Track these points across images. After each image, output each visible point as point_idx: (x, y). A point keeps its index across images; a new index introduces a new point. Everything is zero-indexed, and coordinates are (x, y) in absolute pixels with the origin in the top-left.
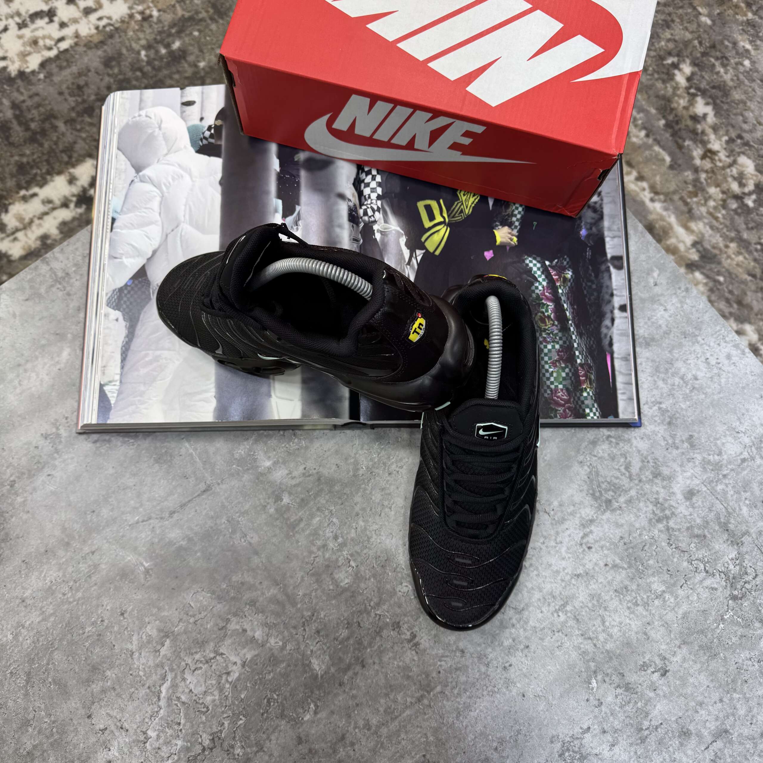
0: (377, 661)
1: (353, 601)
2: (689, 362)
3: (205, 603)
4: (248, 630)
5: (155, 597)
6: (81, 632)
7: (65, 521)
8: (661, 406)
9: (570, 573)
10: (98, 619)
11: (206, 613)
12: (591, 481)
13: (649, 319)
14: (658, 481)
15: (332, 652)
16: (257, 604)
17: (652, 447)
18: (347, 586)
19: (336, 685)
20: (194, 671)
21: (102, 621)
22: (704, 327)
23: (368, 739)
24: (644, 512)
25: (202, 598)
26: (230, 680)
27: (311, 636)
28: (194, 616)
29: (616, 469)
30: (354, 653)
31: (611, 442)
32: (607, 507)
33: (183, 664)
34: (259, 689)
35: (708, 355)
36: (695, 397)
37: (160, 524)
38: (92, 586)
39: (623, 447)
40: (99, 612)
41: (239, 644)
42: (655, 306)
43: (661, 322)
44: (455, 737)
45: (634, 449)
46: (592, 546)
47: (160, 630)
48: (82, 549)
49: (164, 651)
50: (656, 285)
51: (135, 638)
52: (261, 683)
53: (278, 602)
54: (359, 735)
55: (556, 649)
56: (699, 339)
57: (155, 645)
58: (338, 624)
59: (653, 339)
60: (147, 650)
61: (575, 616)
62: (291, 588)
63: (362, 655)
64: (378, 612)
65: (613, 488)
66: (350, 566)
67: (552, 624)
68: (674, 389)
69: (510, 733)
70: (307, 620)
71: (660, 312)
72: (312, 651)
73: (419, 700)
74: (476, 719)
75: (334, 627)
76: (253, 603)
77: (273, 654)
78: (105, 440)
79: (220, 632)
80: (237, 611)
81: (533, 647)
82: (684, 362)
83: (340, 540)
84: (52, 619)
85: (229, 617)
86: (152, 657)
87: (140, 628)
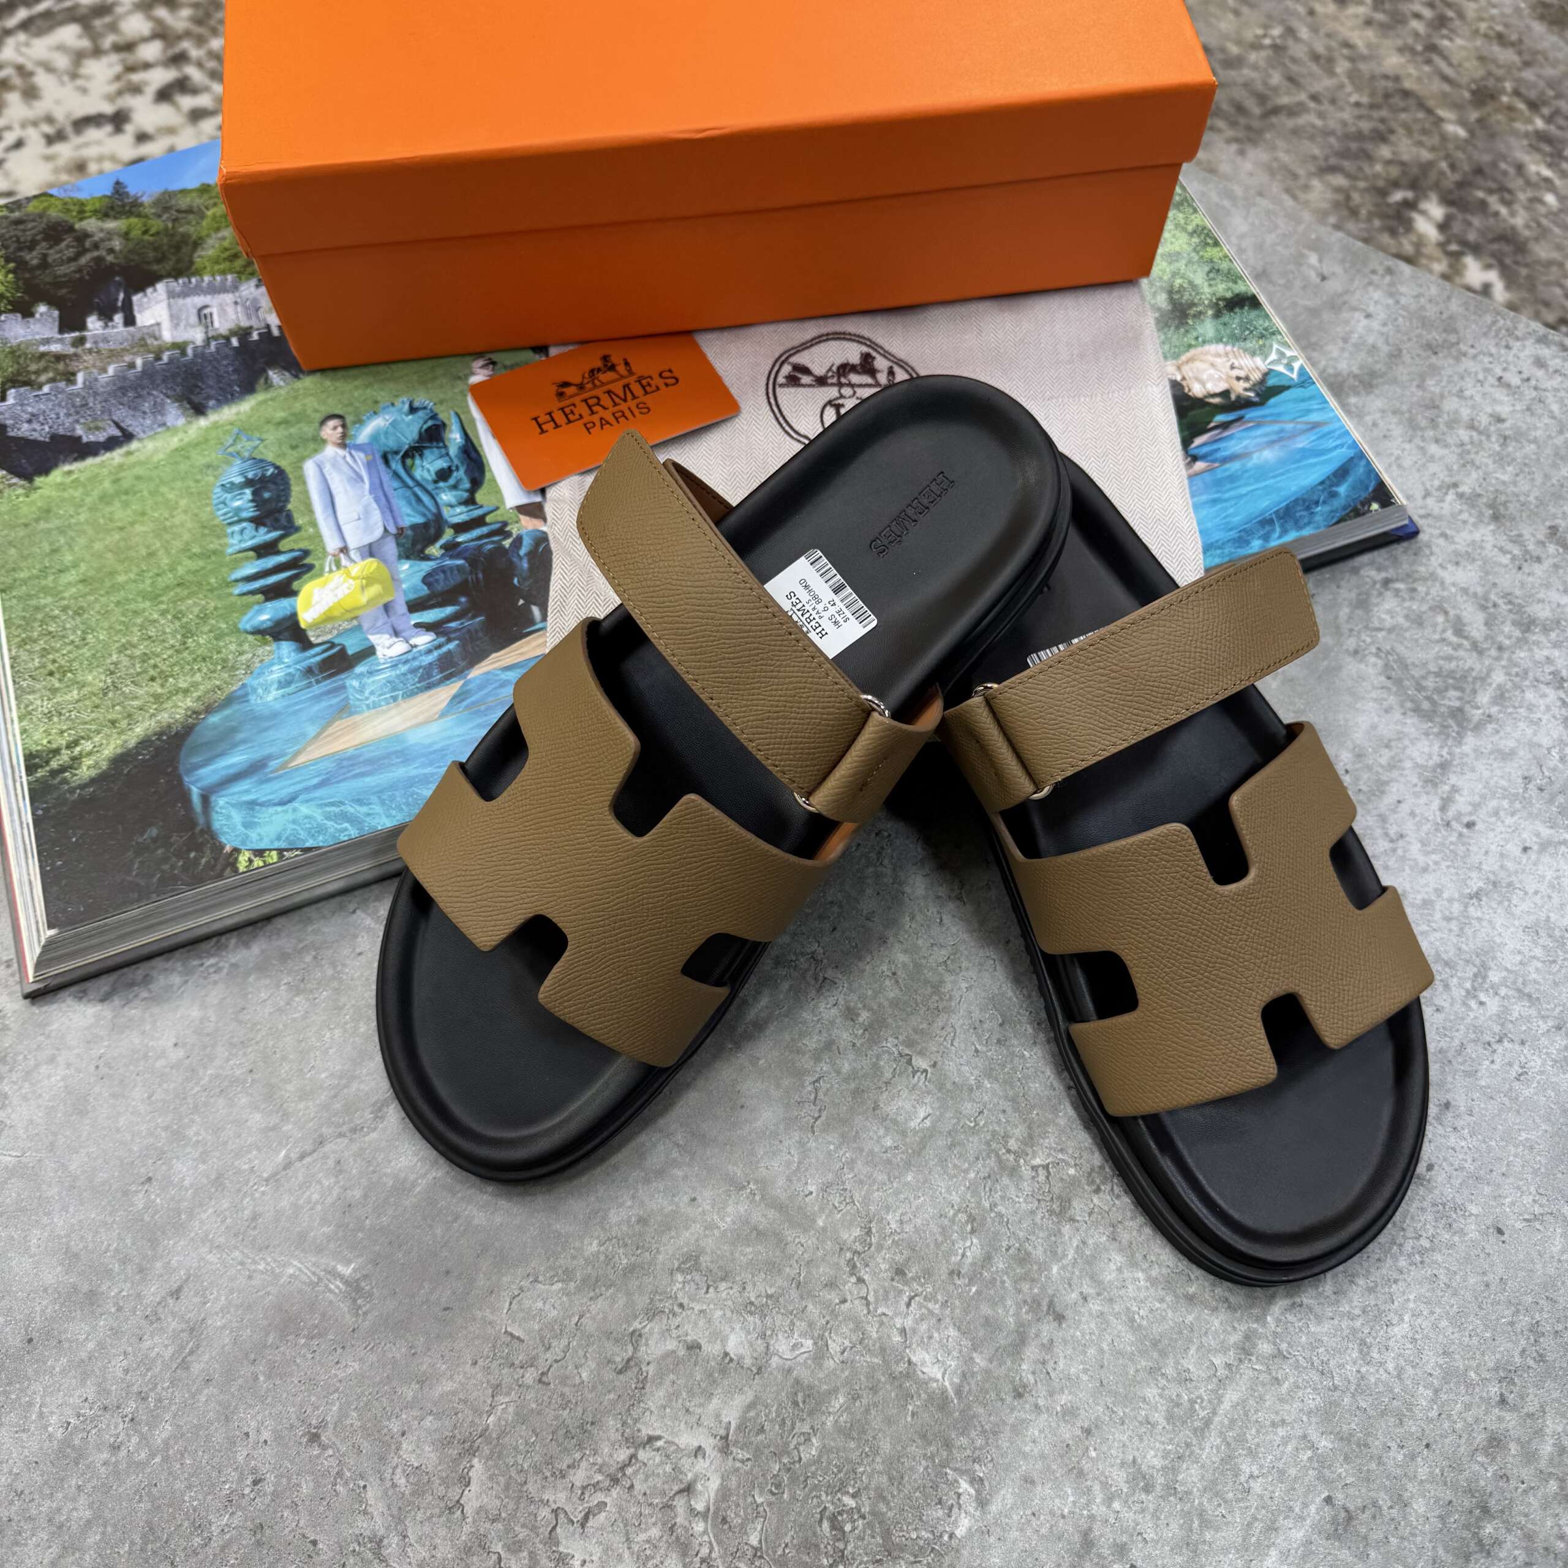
0: (1090, 1291)
1: (961, 1156)
2: (1467, 393)
3: (554, 1313)
4: (702, 1342)
5: (398, 1351)
6: (197, 1541)
7: (68, 1236)
8: (1461, 489)
9: (1457, 896)
10: (241, 1479)
11: (564, 1342)
12: (1399, 682)
13: (1345, 340)
14: (1536, 636)
15: (958, 1311)
16: (705, 1260)
17: (1487, 573)
18: (928, 1123)
19: (1009, 1399)
20: (583, 1525)
21: (255, 1483)
22: (1460, 324)
23: (1155, 1516)
24: (1543, 708)
25: (540, 1304)
26: (700, 1506)
27: (886, 1292)
28: (532, 1363)
29: (1438, 641)
30: (1019, 1291)
31: (1397, 591)
32: (1460, 725)
33: (545, 1513)
34: (794, 1498)
35: (1498, 372)
36: (1518, 454)
37: (355, 1147)
38: (199, 1391)
39: (1427, 594)
40: (240, 1458)
41: (691, 1393)
42: (1345, 315)
43: (1371, 340)
44: (1383, 1414)
45: (1453, 590)
46: (1473, 818)
47: (446, 1443)
48: (139, 1295)
49: (473, 1498)
50: (1324, 278)
51: (370, 1494)
52: (794, 1480)
53: (761, 1234)
54: (1128, 1516)
55: (1516, 1085)
56: (1463, 347)
57: (441, 1492)
58: (944, 1229)
59: (1373, 374)
60: (420, 1516)
61: (1519, 991)
62: (781, 1182)
63: (1043, 1288)
64: (1037, 1161)
65: (1451, 681)
66: (914, 1073)
67: (1477, 1029)
68: (1469, 452)
69: (1515, 1343)
70: (856, 1252)
71: (1360, 324)
72: (903, 1331)
73: (1246, 1350)
74: (1414, 1340)
75: (938, 1245)
76: (690, 1262)
77: (797, 1382)
78: (132, 984)
79: (621, 1377)
80: (652, 1300)
81: (1460, 1100)
82: (1458, 396)
83: (864, 1016)
84: (93, 1538)
85: (636, 1325)
86: (442, 1532)
87: (382, 1459)
